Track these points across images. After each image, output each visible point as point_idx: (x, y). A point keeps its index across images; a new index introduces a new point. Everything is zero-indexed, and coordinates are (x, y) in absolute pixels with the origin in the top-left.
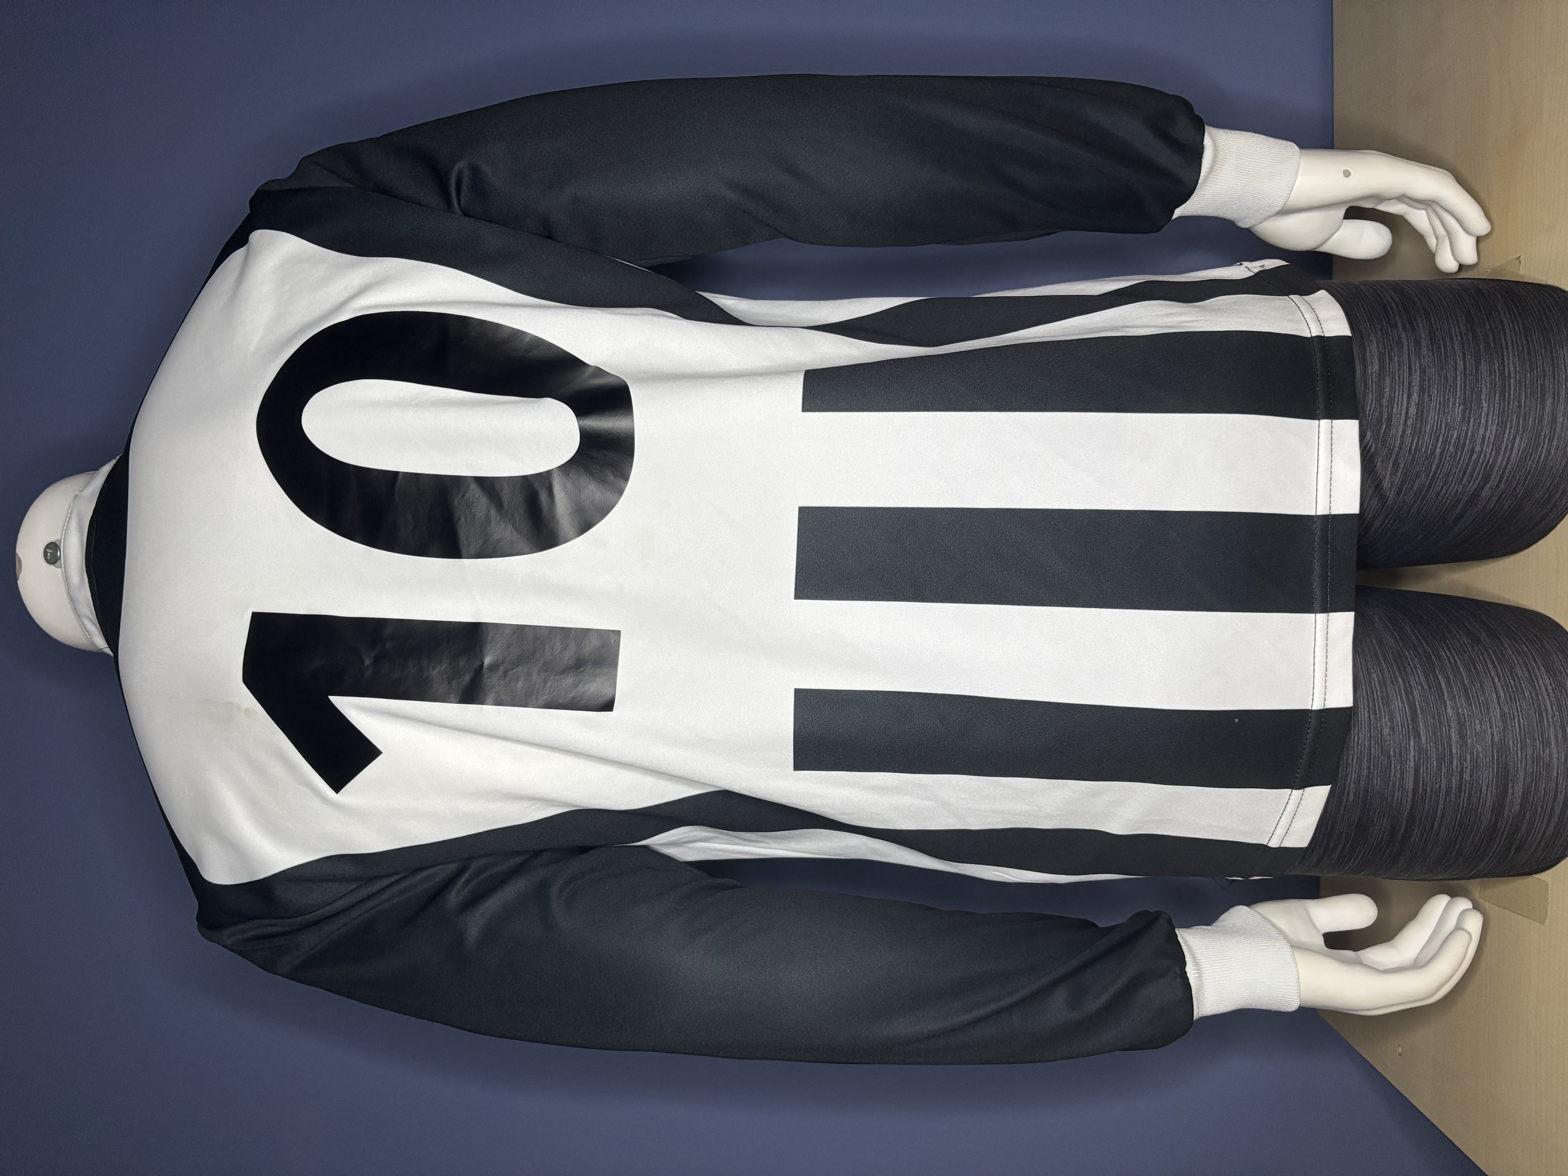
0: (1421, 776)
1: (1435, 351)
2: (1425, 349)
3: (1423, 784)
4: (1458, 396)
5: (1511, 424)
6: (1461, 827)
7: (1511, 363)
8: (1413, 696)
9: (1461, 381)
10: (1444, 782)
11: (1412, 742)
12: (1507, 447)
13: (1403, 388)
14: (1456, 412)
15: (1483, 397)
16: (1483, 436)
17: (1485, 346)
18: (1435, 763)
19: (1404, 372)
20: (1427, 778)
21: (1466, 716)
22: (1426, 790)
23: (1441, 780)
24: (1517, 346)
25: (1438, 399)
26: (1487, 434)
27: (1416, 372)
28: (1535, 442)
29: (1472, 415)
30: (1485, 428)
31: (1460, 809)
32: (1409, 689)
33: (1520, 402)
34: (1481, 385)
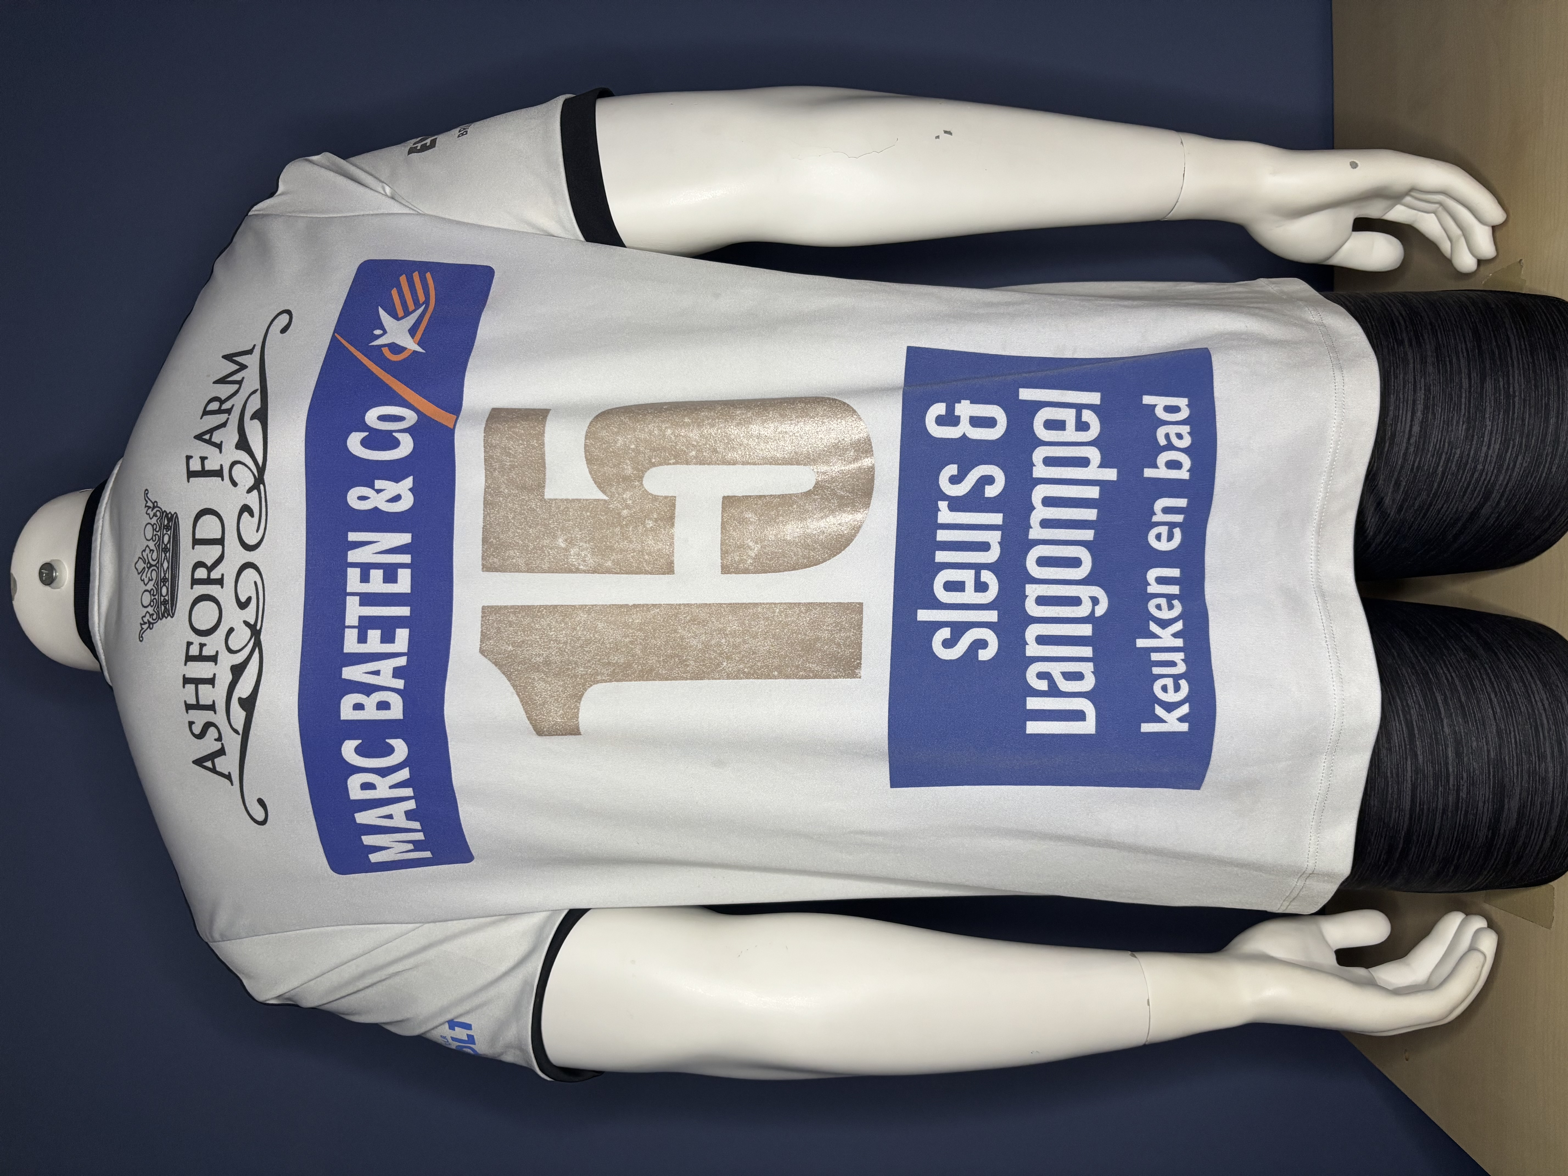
0: (1418, 795)
1: (1441, 368)
2: (1431, 367)
3: (1420, 804)
4: (1463, 414)
5: (1514, 443)
6: (1458, 844)
7: (1516, 382)
8: (1411, 716)
9: (1466, 399)
10: (1441, 800)
11: (1409, 763)
12: (1509, 465)
13: (1407, 407)
14: (1460, 430)
15: (1487, 416)
16: (1485, 455)
17: (1491, 364)
18: (1432, 782)
19: (1408, 390)
20: (1424, 798)
21: (1463, 734)
22: (1423, 808)
23: (1438, 798)
24: (1523, 364)
25: (1442, 418)
26: (1490, 452)
27: (1421, 390)
28: (1537, 460)
29: (1475, 434)
30: (1488, 447)
31: (1457, 825)
32: (1406, 709)
33: (1523, 420)
34: (1486, 402)
